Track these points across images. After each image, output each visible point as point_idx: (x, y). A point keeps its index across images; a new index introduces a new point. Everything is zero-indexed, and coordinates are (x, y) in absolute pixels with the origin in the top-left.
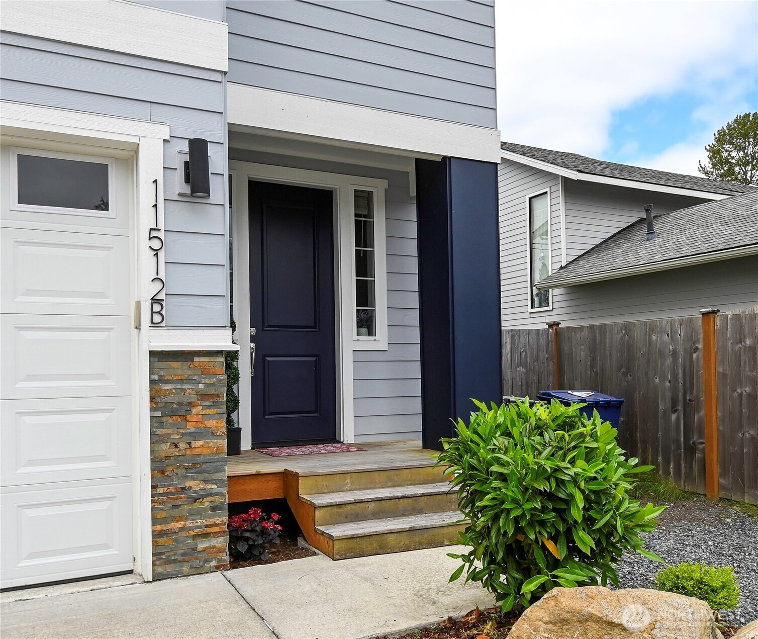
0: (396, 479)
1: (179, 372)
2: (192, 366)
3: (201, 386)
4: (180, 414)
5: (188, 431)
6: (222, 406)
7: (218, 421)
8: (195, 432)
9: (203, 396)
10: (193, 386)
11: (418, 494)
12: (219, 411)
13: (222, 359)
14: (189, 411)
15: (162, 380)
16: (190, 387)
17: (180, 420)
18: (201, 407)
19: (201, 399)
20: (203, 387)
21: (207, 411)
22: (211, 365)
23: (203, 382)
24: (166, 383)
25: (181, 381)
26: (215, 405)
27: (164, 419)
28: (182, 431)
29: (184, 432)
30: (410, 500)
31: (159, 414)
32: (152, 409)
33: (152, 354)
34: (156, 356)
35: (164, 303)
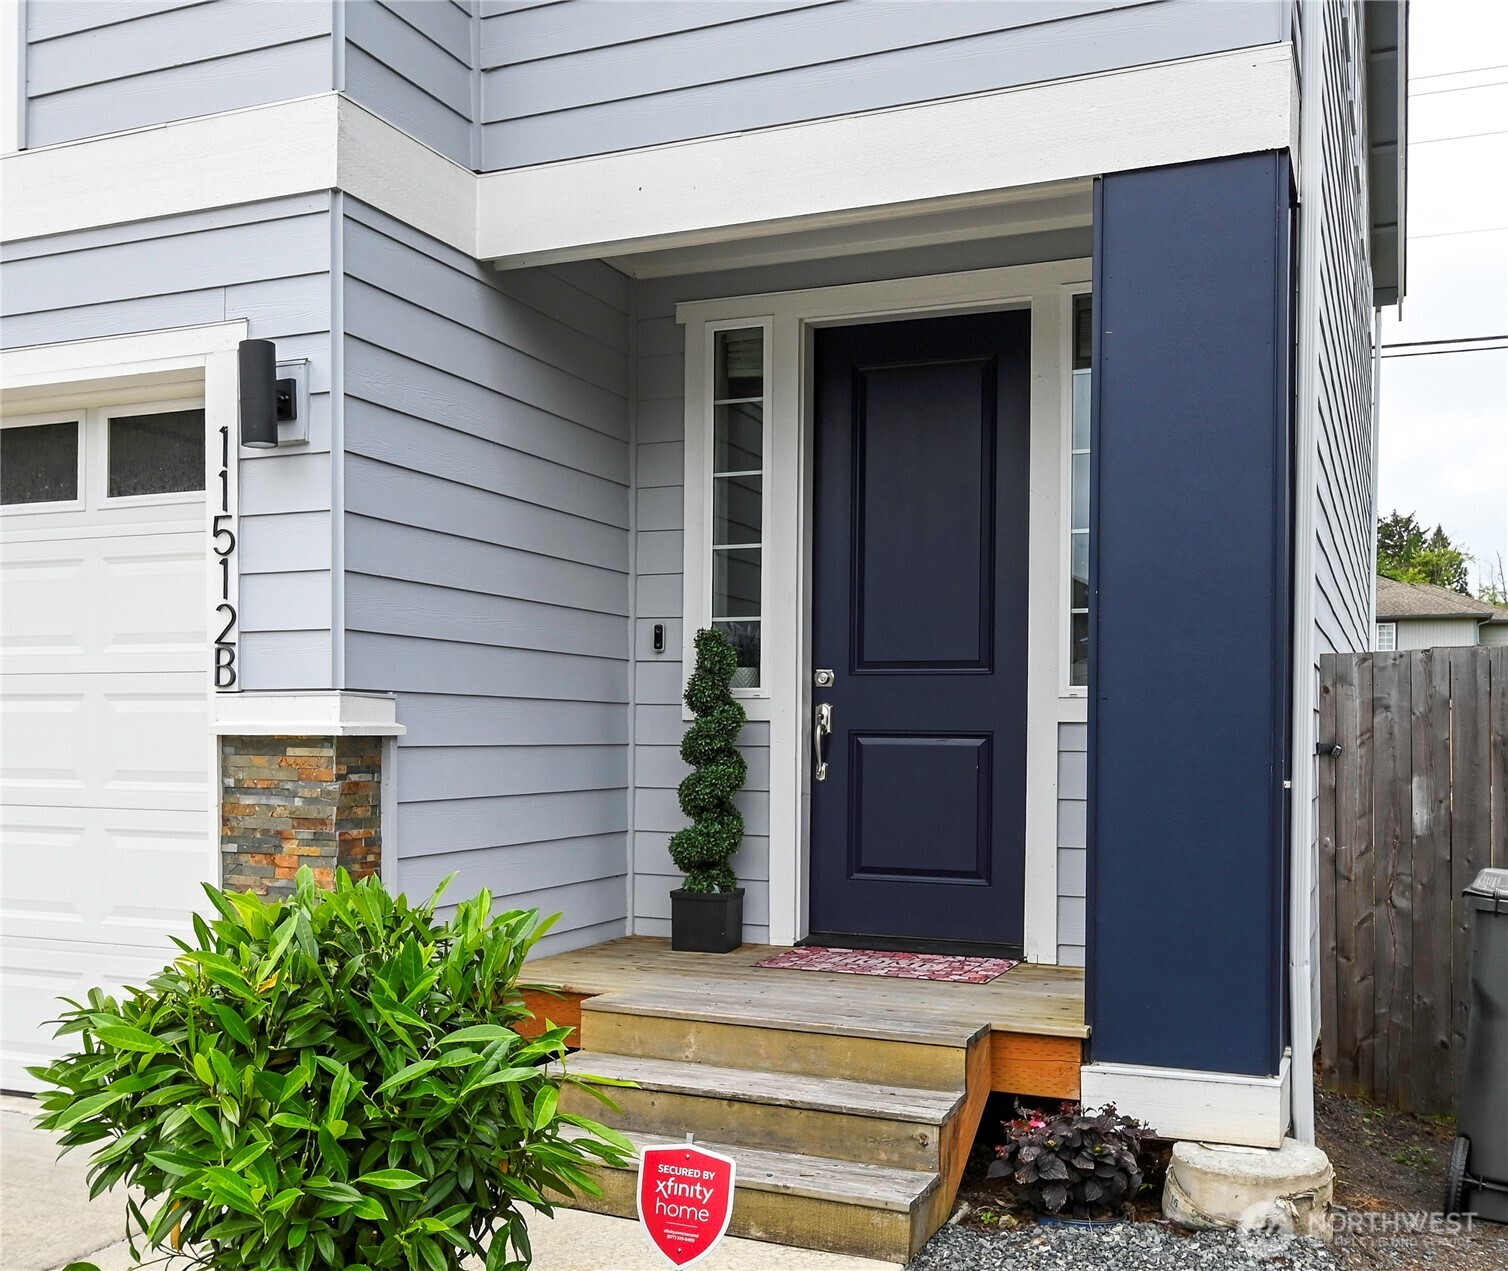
0: (812, 1057)
1: (265, 774)
2: (283, 764)
3: (298, 802)
4: (264, 850)
5: (277, 884)
6: (331, 843)
7: (322, 870)
8: (287, 888)
9: (302, 821)
10: (286, 801)
11: (778, 1099)
12: (326, 851)
13: (330, 752)
14: (278, 847)
15: (240, 788)
16: (282, 804)
17: (265, 862)
18: (297, 841)
19: (299, 825)
20: (300, 804)
21: (305, 850)
22: (313, 761)
23: (300, 795)
24: (246, 794)
25: (268, 791)
26: (317, 839)
27: (243, 858)
28: (267, 883)
29: (270, 885)
30: (759, 1111)
31: (233, 848)
32: (225, 840)
33: (225, 740)
34: (233, 745)
35: (236, 650)
